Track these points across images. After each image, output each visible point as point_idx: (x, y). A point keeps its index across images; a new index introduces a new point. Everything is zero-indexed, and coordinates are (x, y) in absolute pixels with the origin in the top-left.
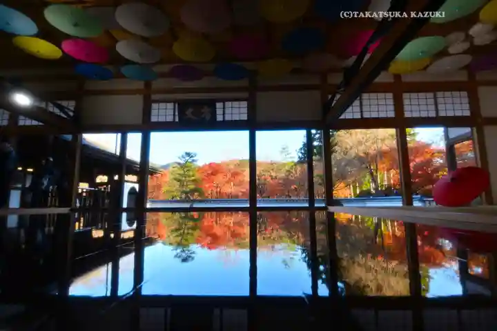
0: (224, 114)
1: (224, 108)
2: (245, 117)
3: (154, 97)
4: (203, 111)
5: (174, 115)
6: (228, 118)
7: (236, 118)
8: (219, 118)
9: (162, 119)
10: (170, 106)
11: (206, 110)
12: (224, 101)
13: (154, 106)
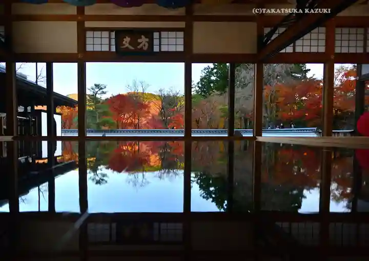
0: (160, 45)
1: (160, 38)
2: (181, 48)
3: (88, 24)
4: (139, 41)
5: (110, 45)
6: (164, 48)
7: (172, 49)
8: (156, 49)
9: (97, 48)
10: (105, 34)
11: (143, 40)
12: (160, 30)
13: (89, 34)
